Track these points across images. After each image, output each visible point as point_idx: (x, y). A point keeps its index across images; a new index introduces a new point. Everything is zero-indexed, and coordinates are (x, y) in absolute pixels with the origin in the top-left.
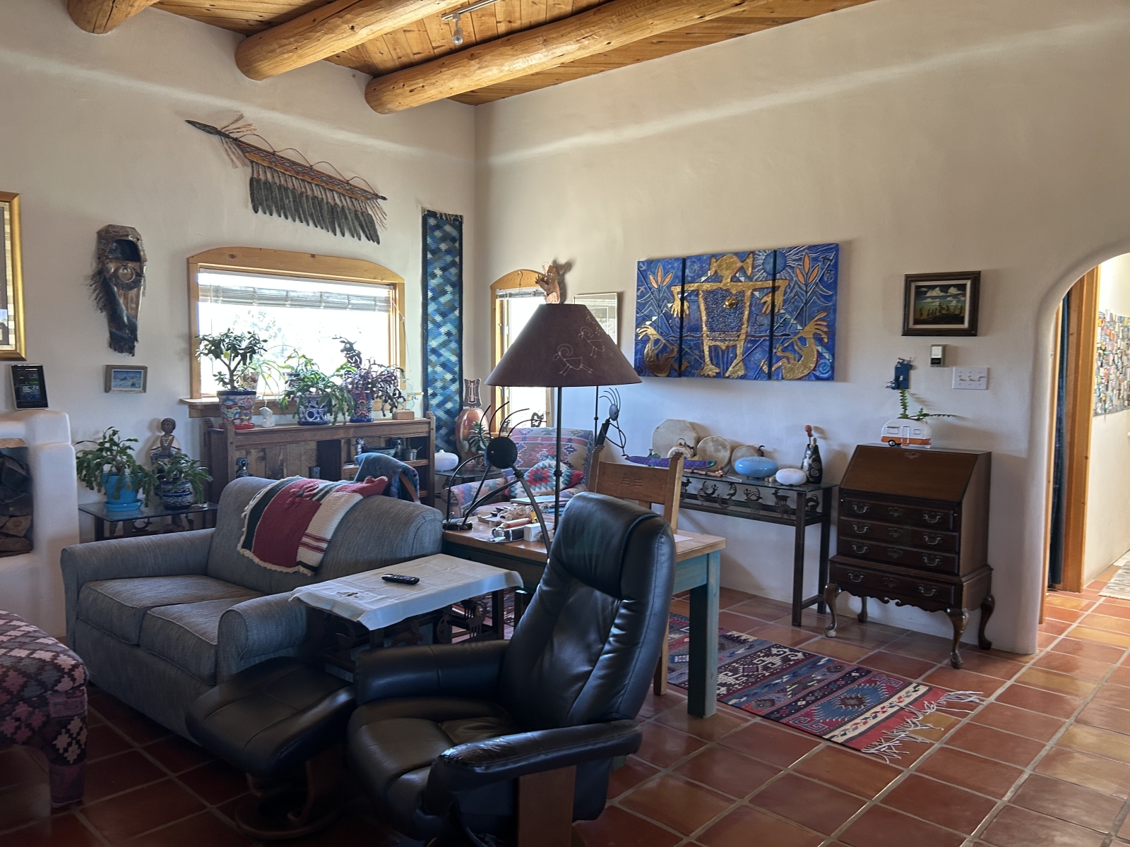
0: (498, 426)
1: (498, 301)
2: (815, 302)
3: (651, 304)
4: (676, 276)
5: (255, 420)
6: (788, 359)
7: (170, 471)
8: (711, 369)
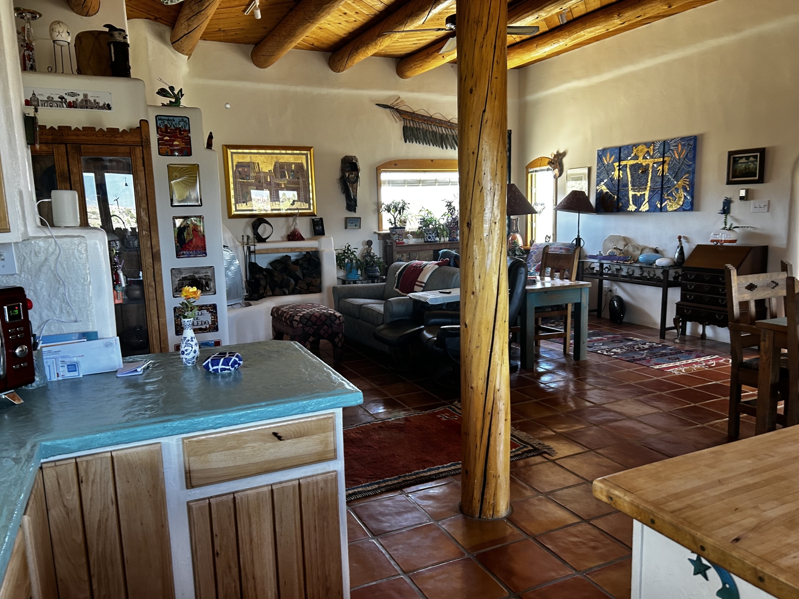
0: (529, 243)
1: (529, 175)
2: (683, 169)
3: (604, 173)
4: (615, 158)
5: (405, 240)
6: (669, 199)
7: (370, 262)
8: (632, 208)
